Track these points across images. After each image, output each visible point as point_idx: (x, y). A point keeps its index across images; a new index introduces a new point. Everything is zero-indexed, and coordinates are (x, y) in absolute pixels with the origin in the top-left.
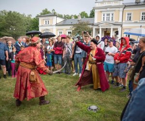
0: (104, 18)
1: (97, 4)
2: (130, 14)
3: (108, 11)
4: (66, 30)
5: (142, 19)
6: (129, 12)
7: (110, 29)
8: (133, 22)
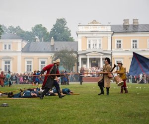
0: (90, 45)
1: (81, 27)
2: (120, 41)
3: (94, 37)
4: (38, 58)
5: (133, 47)
6: (119, 39)
7: (99, 59)
8: (124, 50)
